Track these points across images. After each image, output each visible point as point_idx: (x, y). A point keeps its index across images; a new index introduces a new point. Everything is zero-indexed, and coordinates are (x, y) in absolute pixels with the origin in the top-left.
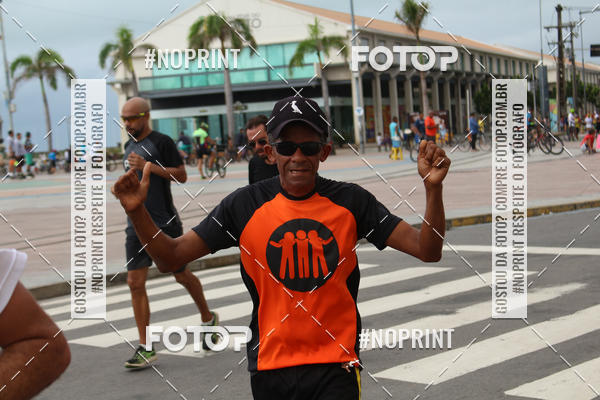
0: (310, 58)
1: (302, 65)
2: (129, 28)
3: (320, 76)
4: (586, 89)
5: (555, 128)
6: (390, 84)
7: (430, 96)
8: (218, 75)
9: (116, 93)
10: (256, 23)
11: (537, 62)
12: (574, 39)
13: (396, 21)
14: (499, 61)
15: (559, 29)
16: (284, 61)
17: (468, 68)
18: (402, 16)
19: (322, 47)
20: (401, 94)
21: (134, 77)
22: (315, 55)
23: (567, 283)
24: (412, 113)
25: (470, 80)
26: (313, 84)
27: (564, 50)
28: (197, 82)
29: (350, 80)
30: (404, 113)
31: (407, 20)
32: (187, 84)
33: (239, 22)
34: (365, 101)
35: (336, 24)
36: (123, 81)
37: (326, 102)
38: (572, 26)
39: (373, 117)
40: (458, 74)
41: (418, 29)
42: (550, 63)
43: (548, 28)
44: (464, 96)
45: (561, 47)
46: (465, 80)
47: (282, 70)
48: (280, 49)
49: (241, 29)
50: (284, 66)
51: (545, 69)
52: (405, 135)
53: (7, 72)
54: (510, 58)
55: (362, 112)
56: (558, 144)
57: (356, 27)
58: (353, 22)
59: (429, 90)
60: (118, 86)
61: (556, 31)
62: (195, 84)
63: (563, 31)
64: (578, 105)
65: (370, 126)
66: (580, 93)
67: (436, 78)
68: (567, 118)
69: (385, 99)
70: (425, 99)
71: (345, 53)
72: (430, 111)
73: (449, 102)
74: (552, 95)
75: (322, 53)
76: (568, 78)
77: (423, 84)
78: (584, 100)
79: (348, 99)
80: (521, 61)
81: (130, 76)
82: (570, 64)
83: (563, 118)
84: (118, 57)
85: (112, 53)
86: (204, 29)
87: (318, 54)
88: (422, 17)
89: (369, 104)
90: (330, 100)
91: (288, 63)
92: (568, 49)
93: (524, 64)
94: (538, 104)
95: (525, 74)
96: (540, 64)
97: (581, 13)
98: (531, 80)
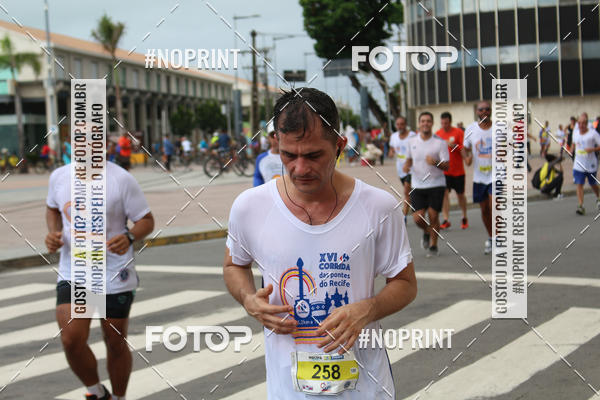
0: (3, 74)
3: (14, 93)
7: (125, 116)
11: (231, 85)
14: (195, 83)
15: (254, 53)
17: (164, 89)
19: (15, 64)
22: (9, 71)
25: (166, 101)
26: (6, 101)
27: (258, 75)
29: (45, 98)
31: (103, 39)
34: (59, 119)
37: (19, 120)
38: (265, 51)
40: (154, 95)
41: (114, 49)
42: (244, 87)
43: (242, 53)
44: (160, 117)
45: (255, 72)
46: (161, 101)
51: (239, 93)
55: (57, 131)
57: (52, 45)
58: (48, 37)
59: (125, 110)
63: (258, 55)
67: (132, 98)
70: (120, 119)
71: (37, 68)
73: (145, 123)
74: (245, 118)
75: (15, 70)
76: (261, 102)
77: (119, 104)
79: (41, 117)
80: (217, 84)
82: (264, 88)
87: (12, 71)
88: (118, 36)
89: (63, 122)
90: (23, 117)
92: (261, 74)
93: (219, 87)
94: (233, 127)
95: (220, 97)
96: (234, 87)
97: (275, 39)
98: (226, 103)
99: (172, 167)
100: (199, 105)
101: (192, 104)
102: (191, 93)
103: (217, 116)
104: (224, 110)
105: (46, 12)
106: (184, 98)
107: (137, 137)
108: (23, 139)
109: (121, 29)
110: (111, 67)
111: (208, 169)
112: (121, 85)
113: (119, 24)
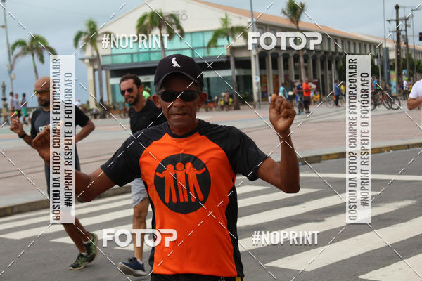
0: (222, 41)
1: (216, 47)
2: (94, 20)
3: (229, 54)
4: (416, 64)
5: (394, 91)
6: (278, 60)
7: (306, 68)
8: (157, 54)
9: (85, 66)
10: (184, 17)
11: (381, 45)
12: (408, 28)
13: (282, 15)
14: (355, 43)
15: (397, 21)
16: (204, 43)
17: (333, 49)
18: (286, 12)
19: (230, 33)
20: (286, 67)
21: (98, 55)
22: (225, 39)
23: (402, 200)
24: (294, 81)
25: (334, 57)
26: (224, 60)
27: (401, 36)
28: (142, 59)
29: (250, 57)
30: (288, 81)
31: (290, 15)
32: (135, 60)
33: (172, 16)
34: (260, 72)
35: (240, 18)
36: (91, 57)
37: (233, 73)
38: (406, 20)
39: (266, 83)
40: (326, 53)
41: (297, 22)
42: (391, 45)
43: (389, 21)
44: (330, 68)
45: (398, 35)
46: (331, 57)
47: (202, 50)
48: (201, 35)
49: (173, 21)
51: (387, 50)
52: (289, 96)
53: (9, 51)
54: (362, 41)
55: (258, 80)
56: (397, 103)
57: (255, 20)
58: (252, 16)
59: (306, 64)
60: (87, 61)
61: (395, 23)
63: (400, 23)
64: (411, 75)
65: (264, 90)
66: (412, 67)
68: (403, 85)
69: (275, 71)
70: (303, 70)
71: (245, 36)
72: (307, 79)
73: (320, 73)
74: (392, 68)
75: (230, 38)
76: (403, 56)
77: (302, 60)
78: (415, 71)
79: (248, 70)
80: (371, 44)
81: (95, 54)
82: (405, 46)
83: (400, 84)
84: (87, 40)
85: (83, 38)
86: (147, 21)
87: (228, 39)
88: (301, 12)
89: (263, 74)
90: (236, 71)
91: (206, 45)
92: (403, 36)
93: (372, 46)
94: (382, 74)
95: (373, 54)
96: (384, 46)
97: (412, 10)
98: (377, 57)
99: (339, 104)
102: (352, 51)
104: (376, 62)
107: (314, 83)
108: (236, 86)
109: (303, 6)
113: (301, 4)
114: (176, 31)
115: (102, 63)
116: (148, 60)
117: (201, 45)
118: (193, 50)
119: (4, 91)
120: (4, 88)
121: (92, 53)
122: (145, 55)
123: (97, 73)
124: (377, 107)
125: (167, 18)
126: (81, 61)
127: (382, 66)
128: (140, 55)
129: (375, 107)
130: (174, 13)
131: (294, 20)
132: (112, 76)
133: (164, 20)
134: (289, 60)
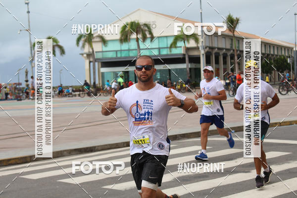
0: (180, 44)
1: (176, 47)
3: (185, 53)
6: (220, 57)
7: (239, 64)
8: (134, 51)
9: (84, 59)
10: (154, 26)
11: (293, 48)
14: (274, 47)
16: (167, 45)
19: (186, 39)
20: (225, 63)
21: (93, 51)
22: (182, 43)
26: (181, 57)
28: (124, 55)
29: (200, 55)
31: (229, 26)
32: (119, 55)
33: (146, 25)
36: (88, 53)
37: (188, 66)
41: (234, 31)
47: (166, 49)
48: (165, 39)
49: (146, 28)
50: (167, 48)
52: (226, 83)
53: (31, 48)
54: (279, 46)
59: (239, 61)
60: (85, 55)
62: (123, 55)
69: (217, 65)
70: (237, 66)
71: (197, 40)
72: (239, 72)
75: (186, 42)
77: (236, 57)
79: (198, 64)
80: (285, 48)
81: (91, 51)
84: (85, 41)
85: (83, 39)
86: (128, 28)
87: (184, 42)
88: (237, 24)
90: (189, 64)
91: (169, 46)
93: (286, 50)
94: (293, 69)
95: (287, 55)
96: (294, 49)
98: (290, 57)
100: (276, 59)
101: (272, 58)
102: (272, 53)
103: (285, 63)
104: (289, 60)
105: (201, 13)
106: (268, 55)
108: (189, 75)
109: (238, 20)
110: (232, 40)
111: (281, 91)
112: (237, 49)
113: (237, 18)
114: (148, 36)
115: (96, 57)
116: (128, 55)
117: (166, 46)
118: (159, 49)
119: (27, 75)
120: (27, 73)
121: (89, 50)
122: (126, 52)
123: (92, 64)
124: (289, 92)
125: (142, 27)
126: (81, 55)
127: (293, 63)
128: (122, 52)
129: (287, 92)
130: (147, 23)
131: (232, 30)
132: (102, 66)
133: (140, 28)
134: (227, 58)
